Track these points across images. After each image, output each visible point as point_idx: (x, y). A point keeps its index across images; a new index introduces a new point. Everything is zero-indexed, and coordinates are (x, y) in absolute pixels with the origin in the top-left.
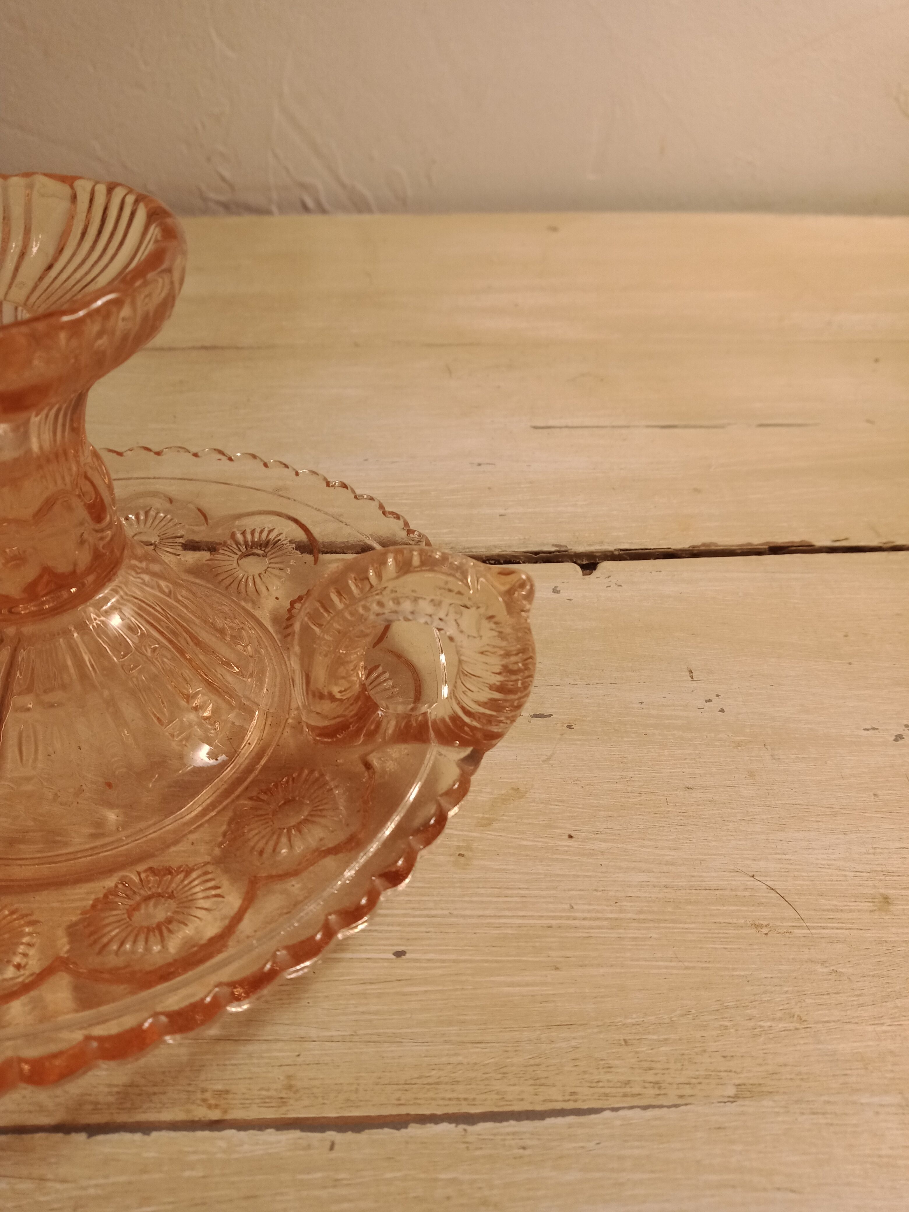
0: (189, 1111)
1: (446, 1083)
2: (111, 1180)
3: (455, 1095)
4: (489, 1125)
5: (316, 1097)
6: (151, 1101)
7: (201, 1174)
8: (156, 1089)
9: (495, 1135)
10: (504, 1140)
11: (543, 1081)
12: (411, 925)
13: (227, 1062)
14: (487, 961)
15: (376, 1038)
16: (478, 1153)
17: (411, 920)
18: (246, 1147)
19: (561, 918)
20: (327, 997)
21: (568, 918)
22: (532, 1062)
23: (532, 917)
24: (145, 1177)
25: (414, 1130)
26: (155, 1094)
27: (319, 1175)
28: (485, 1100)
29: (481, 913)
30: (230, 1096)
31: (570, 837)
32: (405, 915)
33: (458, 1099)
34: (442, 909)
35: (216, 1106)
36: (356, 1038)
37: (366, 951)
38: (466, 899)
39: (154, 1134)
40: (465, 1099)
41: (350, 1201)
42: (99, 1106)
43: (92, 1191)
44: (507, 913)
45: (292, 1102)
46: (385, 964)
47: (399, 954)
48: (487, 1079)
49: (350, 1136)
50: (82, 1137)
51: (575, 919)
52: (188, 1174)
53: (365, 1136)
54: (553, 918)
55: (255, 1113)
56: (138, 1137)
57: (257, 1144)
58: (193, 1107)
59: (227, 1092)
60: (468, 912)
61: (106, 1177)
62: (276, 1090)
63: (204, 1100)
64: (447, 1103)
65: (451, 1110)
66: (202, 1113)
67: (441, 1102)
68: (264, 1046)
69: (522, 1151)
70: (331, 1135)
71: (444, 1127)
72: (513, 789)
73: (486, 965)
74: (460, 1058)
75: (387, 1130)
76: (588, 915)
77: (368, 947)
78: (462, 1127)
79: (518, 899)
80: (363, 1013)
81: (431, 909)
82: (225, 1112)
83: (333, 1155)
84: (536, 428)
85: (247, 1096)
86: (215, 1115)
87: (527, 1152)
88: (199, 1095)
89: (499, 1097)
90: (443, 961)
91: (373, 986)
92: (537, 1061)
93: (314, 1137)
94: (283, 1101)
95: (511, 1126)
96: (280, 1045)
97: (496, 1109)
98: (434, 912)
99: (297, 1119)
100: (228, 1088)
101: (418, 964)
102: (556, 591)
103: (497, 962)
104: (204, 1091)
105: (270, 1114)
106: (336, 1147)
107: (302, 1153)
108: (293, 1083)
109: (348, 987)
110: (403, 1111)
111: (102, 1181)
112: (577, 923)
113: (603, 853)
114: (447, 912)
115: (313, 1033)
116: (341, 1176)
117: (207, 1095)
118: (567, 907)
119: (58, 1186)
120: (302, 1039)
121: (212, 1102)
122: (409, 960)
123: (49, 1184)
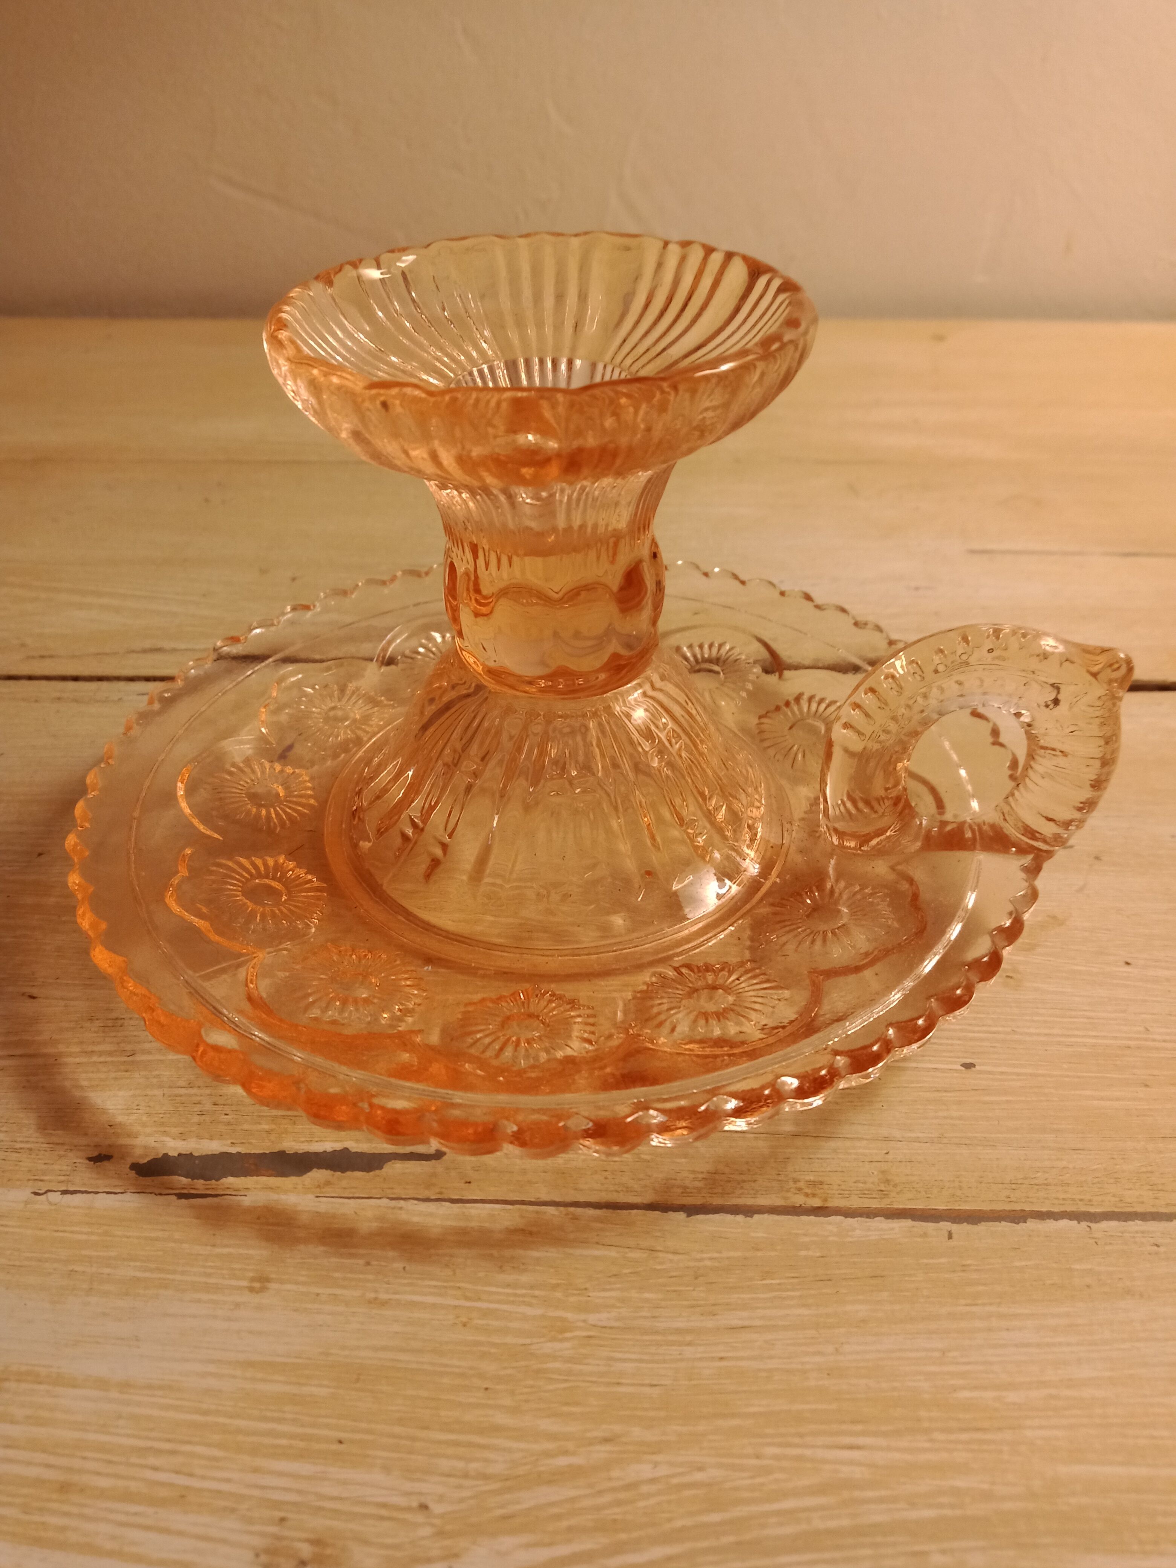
0: (786, 1198)
1: (1056, 1185)
2: (724, 1255)
3: (1069, 1196)
4: (1114, 1224)
5: (920, 1192)
6: (742, 1188)
7: (819, 1254)
8: (744, 1177)
9: (1123, 1233)
10: (1134, 1237)
11: (1160, 1187)
12: (972, 1039)
13: (812, 1156)
14: (1068, 1076)
15: (967, 1142)
16: (1108, 1248)
17: (971, 1035)
18: (858, 1232)
19: (1138, 1039)
20: (901, 1101)
21: (1146, 1040)
22: (1144, 1169)
23: (1104, 1037)
24: (759, 1254)
25: (1032, 1224)
26: (744, 1181)
27: (943, 1260)
28: (1103, 1201)
29: (1047, 1031)
30: (826, 1187)
31: (1128, 964)
32: (962, 1031)
33: (1073, 1200)
34: (1003, 1026)
35: (814, 1195)
36: (945, 1141)
37: (930, 1061)
38: (1028, 1018)
39: (756, 1217)
40: (1081, 1200)
41: (985, 1284)
42: (688, 1190)
43: (708, 1263)
44: (1076, 1033)
45: (893, 1194)
46: (955, 1074)
47: (968, 1066)
48: (1099, 1183)
49: (965, 1227)
50: (681, 1216)
51: (1154, 1040)
52: (803, 1253)
53: (982, 1227)
54: (1130, 1039)
55: (855, 1202)
56: (740, 1218)
57: (869, 1230)
58: (789, 1195)
59: (821, 1183)
60: (1032, 1030)
61: (720, 1252)
62: (873, 1183)
63: (800, 1189)
64: (1061, 1202)
65: (1069, 1209)
66: (799, 1200)
67: (1056, 1202)
68: (848, 1143)
69: (1155, 1248)
70: (945, 1225)
71: (1064, 1223)
72: (1049, 916)
73: (1066, 1079)
74: (1064, 1163)
75: (1003, 1223)
76: (1167, 1038)
77: (932, 1059)
78: (1084, 1224)
79: (1086, 1021)
80: (945, 1118)
81: (990, 1026)
82: (826, 1200)
83: (952, 1243)
84: (973, 552)
85: (843, 1187)
86: (817, 1203)
87: (1162, 1249)
88: (791, 1184)
89: (1117, 1199)
90: (1018, 1074)
91: (949, 1094)
92: (1149, 1169)
93: (930, 1226)
94: (883, 1194)
95: (1136, 1225)
96: (864, 1143)
97: (1116, 1210)
98: (994, 1029)
99: (905, 1209)
100: (820, 1179)
101: (991, 1076)
103: (1079, 1077)
104: (796, 1181)
105: (874, 1204)
106: (954, 1236)
107: (919, 1240)
108: (889, 1178)
109: (921, 1093)
110: (1017, 1207)
111: (716, 1255)
112: (1157, 1044)
113: (1168, 980)
114: (1009, 1029)
115: (897, 1134)
116: (969, 1262)
117: (801, 1184)
118: (1142, 1029)
119: (670, 1256)
120: (887, 1139)
121: (809, 1191)
122: (980, 1072)
123: (660, 1255)
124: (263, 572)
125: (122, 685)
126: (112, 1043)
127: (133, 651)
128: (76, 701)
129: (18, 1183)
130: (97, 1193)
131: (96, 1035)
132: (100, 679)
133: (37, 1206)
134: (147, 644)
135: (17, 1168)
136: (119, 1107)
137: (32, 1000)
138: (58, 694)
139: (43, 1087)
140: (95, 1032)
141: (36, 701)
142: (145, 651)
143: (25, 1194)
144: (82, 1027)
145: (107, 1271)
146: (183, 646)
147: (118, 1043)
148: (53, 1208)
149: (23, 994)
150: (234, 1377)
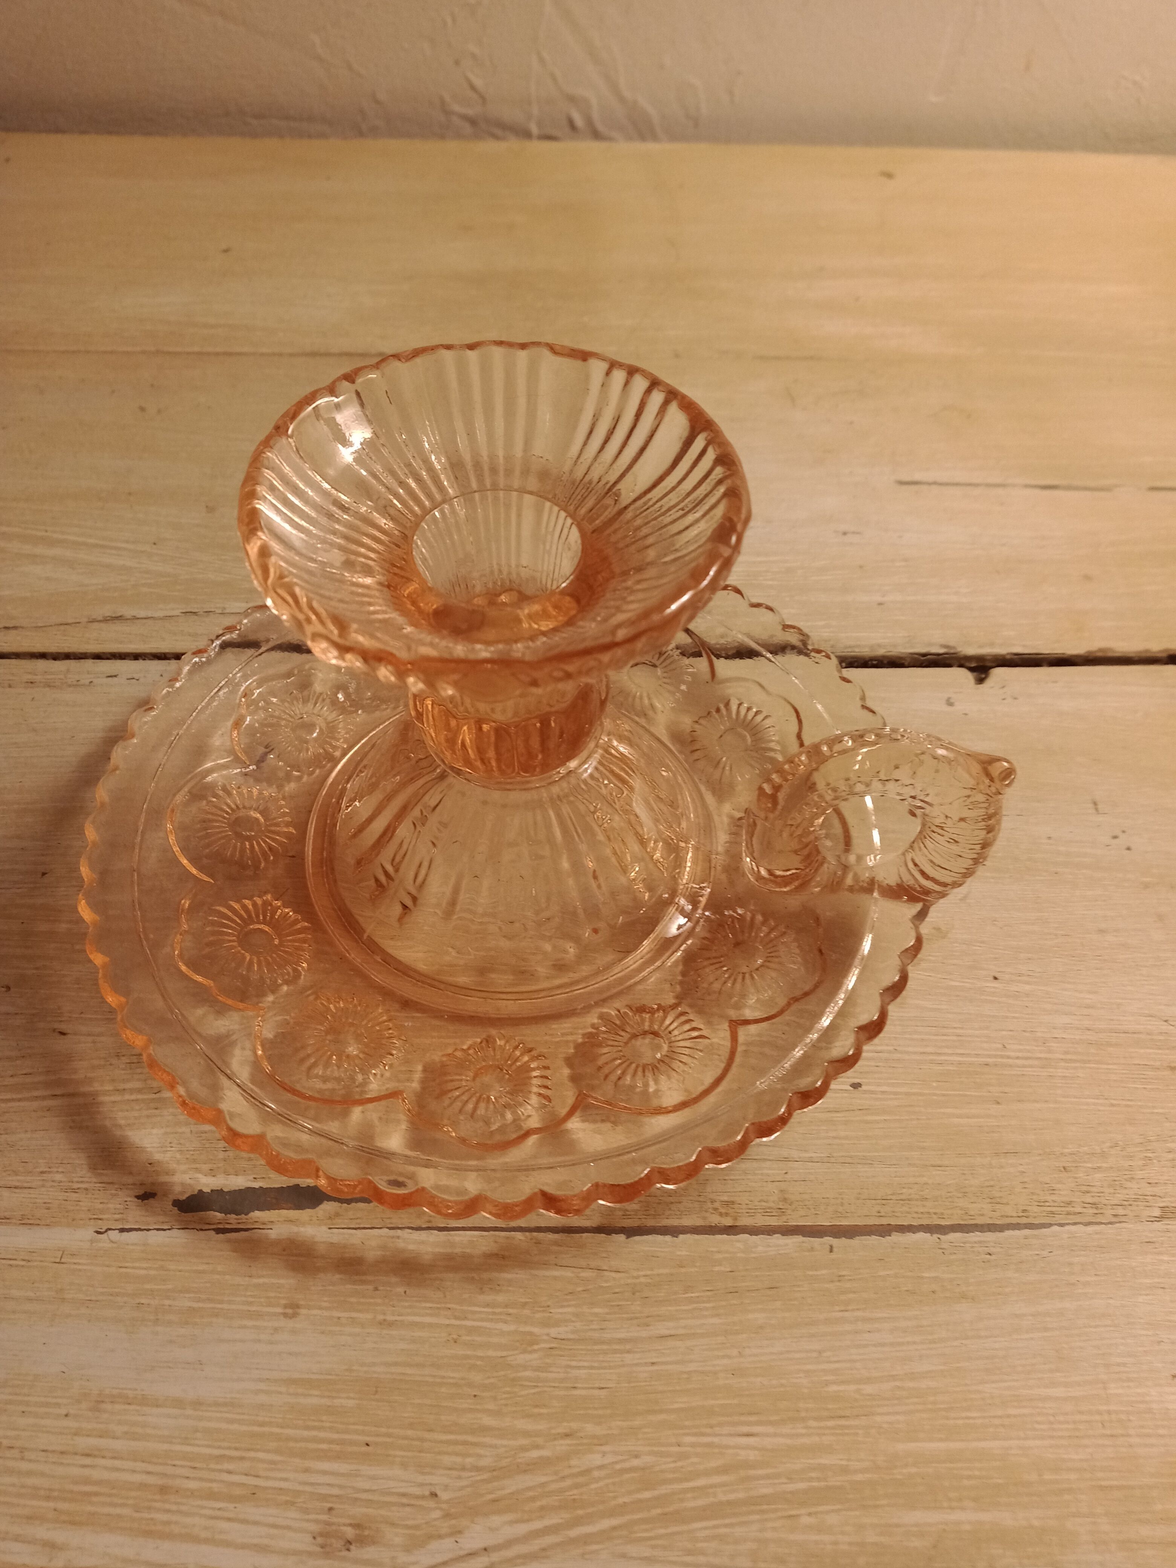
0: (705, 1218)
1: (917, 1200)
2: (656, 1272)
3: (926, 1210)
4: (958, 1235)
5: (809, 1209)
6: (670, 1209)
7: (728, 1270)
8: (671, 1199)
9: (964, 1243)
10: (972, 1247)
11: (999, 1200)
13: (727, 1178)
14: (935, 1095)
15: (851, 1161)
16: (953, 1257)
18: (760, 1248)
19: (996, 1056)
20: (799, 1123)
21: (1002, 1057)
22: (987, 1184)
23: (968, 1055)
24: (683, 1270)
25: (896, 1237)
26: (672, 1203)
27: (824, 1272)
28: (952, 1214)
29: (922, 1050)
30: (736, 1206)
31: (995, 978)
33: (929, 1213)
34: (887, 1045)
35: (727, 1214)
36: (833, 1160)
38: (908, 1036)
39: (681, 1236)
40: (935, 1214)
41: (854, 1292)
42: (628, 1213)
43: (642, 1280)
44: (946, 1051)
45: (789, 1212)
46: (846, 1095)
47: (856, 1086)
48: (950, 1197)
49: (844, 1241)
50: (622, 1237)
51: (1008, 1057)
52: (716, 1269)
53: (857, 1241)
54: (989, 1056)
55: (760, 1221)
56: (668, 1238)
57: (769, 1246)
58: (708, 1215)
59: (733, 1203)
60: (911, 1049)
61: (652, 1269)
62: (773, 1202)
63: (716, 1209)
64: (920, 1216)
65: (925, 1222)
66: (715, 1220)
67: (915, 1215)
68: (755, 1164)
69: (988, 1256)
70: (828, 1240)
71: (920, 1235)
72: (934, 928)
73: (935, 1097)
74: (925, 1179)
75: (874, 1237)
76: (1020, 1054)
78: (936, 1236)
79: (955, 1038)
80: (834, 1138)
82: (735, 1219)
83: (833, 1256)
84: (902, 483)
85: (750, 1207)
86: (728, 1222)
87: (993, 1257)
88: (709, 1205)
89: (963, 1212)
90: (895, 1093)
91: (838, 1115)
92: (992, 1183)
93: (816, 1241)
94: (782, 1212)
95: (975, 1237)
96: (768, 1164)
97: (962, 1222)
98: (880, 1048)
99: (797, 1226)
100: (732, 1199)
101: (873, 1096)
102: (950, 703)
103: (944, 1095)
104: (713, 1202)
105: (774, 1222)
106: (835, 1249)
107: (807, 1254)
108: (786, 1196)
110: (884, 1221)
111: (649, 1273)
112: (1010, 1061)
113: (1027, 995)
114: (891, 1048)
115: (795, 1154)
116: (844, 1273)
117: (717, 1205)
118: (1000, 1046)
119: (614, 1275)
120: (786, 1160)
121: (723, 1211)
122: (865, 1092)
123: (606, 1273)
124: (210, 509)
125: (89, 664)
126: (139, 1080)
127: (94, 621)
128: (48, 685)
129: (81, 1222)
130: (148, 1230)
131: (123, 1072)
132: (68, 656)
133: (101, 1245)
134: (107, 610)
135: (78, 1208)
136: (154, 1145)
137: (63, 1037)
138: (30, 677)
139: (87, 1127)
140: (123, 1069)
141: (10, 686)
142: (106, 620)
143: (88, 1233)
144: (111, 1065)
145: (167, 1302)
146: (142, 614)
147: (145, 1080)
148: (115, 1245)
149: (54, 1030)
150: (281, 1393)
